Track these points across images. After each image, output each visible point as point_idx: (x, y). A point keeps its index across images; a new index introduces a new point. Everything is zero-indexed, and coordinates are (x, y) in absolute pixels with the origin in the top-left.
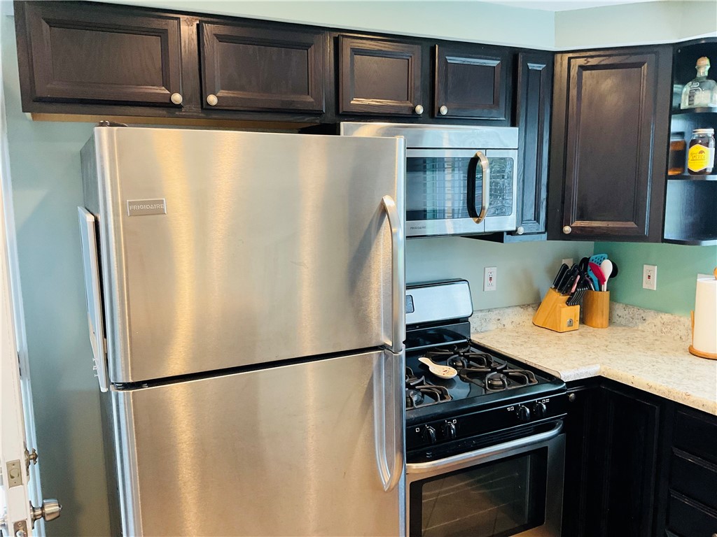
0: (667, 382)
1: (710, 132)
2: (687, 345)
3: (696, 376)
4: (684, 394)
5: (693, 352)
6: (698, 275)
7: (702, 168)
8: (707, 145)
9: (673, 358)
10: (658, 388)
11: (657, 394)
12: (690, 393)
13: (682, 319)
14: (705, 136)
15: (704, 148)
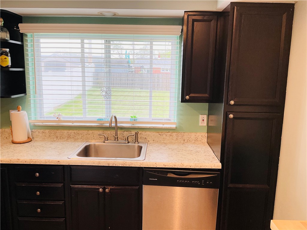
0: (8, 157)
2: (10, 140)
3: (19, 152)
4: (17, 160)
5: (13, 143)
6: (10, 110)
7: (6, 65)
8: (7, 55)
9: (6, 147)
10: (5, 160)
11: (5, 163)
12: (19, 158)
13: (6, 130)
14: (6, 52)
15: (6, 57)
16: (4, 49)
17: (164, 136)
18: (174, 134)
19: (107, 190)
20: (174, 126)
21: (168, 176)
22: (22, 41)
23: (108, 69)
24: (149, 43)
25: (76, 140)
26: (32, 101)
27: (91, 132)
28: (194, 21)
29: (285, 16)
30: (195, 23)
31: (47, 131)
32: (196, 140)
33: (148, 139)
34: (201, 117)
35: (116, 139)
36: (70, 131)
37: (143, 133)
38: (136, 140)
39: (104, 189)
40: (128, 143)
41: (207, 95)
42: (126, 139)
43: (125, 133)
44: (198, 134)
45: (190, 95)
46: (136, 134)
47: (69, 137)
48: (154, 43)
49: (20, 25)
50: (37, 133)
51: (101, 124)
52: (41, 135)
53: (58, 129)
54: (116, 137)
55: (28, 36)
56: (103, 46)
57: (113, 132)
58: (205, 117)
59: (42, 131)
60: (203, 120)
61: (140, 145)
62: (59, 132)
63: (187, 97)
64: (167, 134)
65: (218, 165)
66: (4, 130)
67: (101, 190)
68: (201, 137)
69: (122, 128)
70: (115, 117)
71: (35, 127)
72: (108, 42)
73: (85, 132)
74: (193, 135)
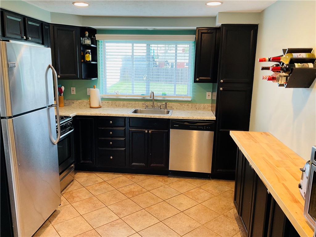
1: (90, 51)
2: (89, 106)
4: (100, 114)
5: (91, 108)
6: (87, 88)
7: (89, 60)
8: (90, 54)
10: (93, 114)
13: (85, 101)
14: (89, 52)
15: (89, 55)
16: (88, 50)
17: (184, 105)
18: (190, 104)
19: (150, 132)
20: (190, 99)
21: (185, 124)
22: (96, 45)
23: (148, 63)
24: (175, 46)
25: (128, 107)
26: (101, 83)
27: (138, 103)
28: (202, 33)
29: (252, 32)
30: (203, 34)
31: (110, 102)
32: (204, 108)
33: (173, 108)
34: (207, 93)
35: (153, 106)
36: (124, 102)
37: (170, 103)
38: (166, 107)
39: (148, 131)
40: (161, 109)
41: (209, 78)
42: (160, 106)
43: (159, 103)
44: (205, 104)
45: (200, 78)
46: (165, 103)
47: (124, 106)
48: (178, 46)
49: (96, 35)
50: (104, 103)
51: (144, 97)
52: (106, 104)
53: (116, 101)
54: (153, 105)
55: (100, 42)
56: (145, 48)
57: (151, 103)
58: (210, 93)
59: (107, 101)
60: (209, 96)
61: (168, 110)
62: (118, 102)
63: (198, 79)
64: (185, 104)
65: (214, 118)
66: (83, 101)
67: (146, 131)
68: (207, 106)
69: (157, 100)
70: (153, 93)
71: (103, 99)
72: (148, 45)
73: (134, 102)
74: (202, 105)
